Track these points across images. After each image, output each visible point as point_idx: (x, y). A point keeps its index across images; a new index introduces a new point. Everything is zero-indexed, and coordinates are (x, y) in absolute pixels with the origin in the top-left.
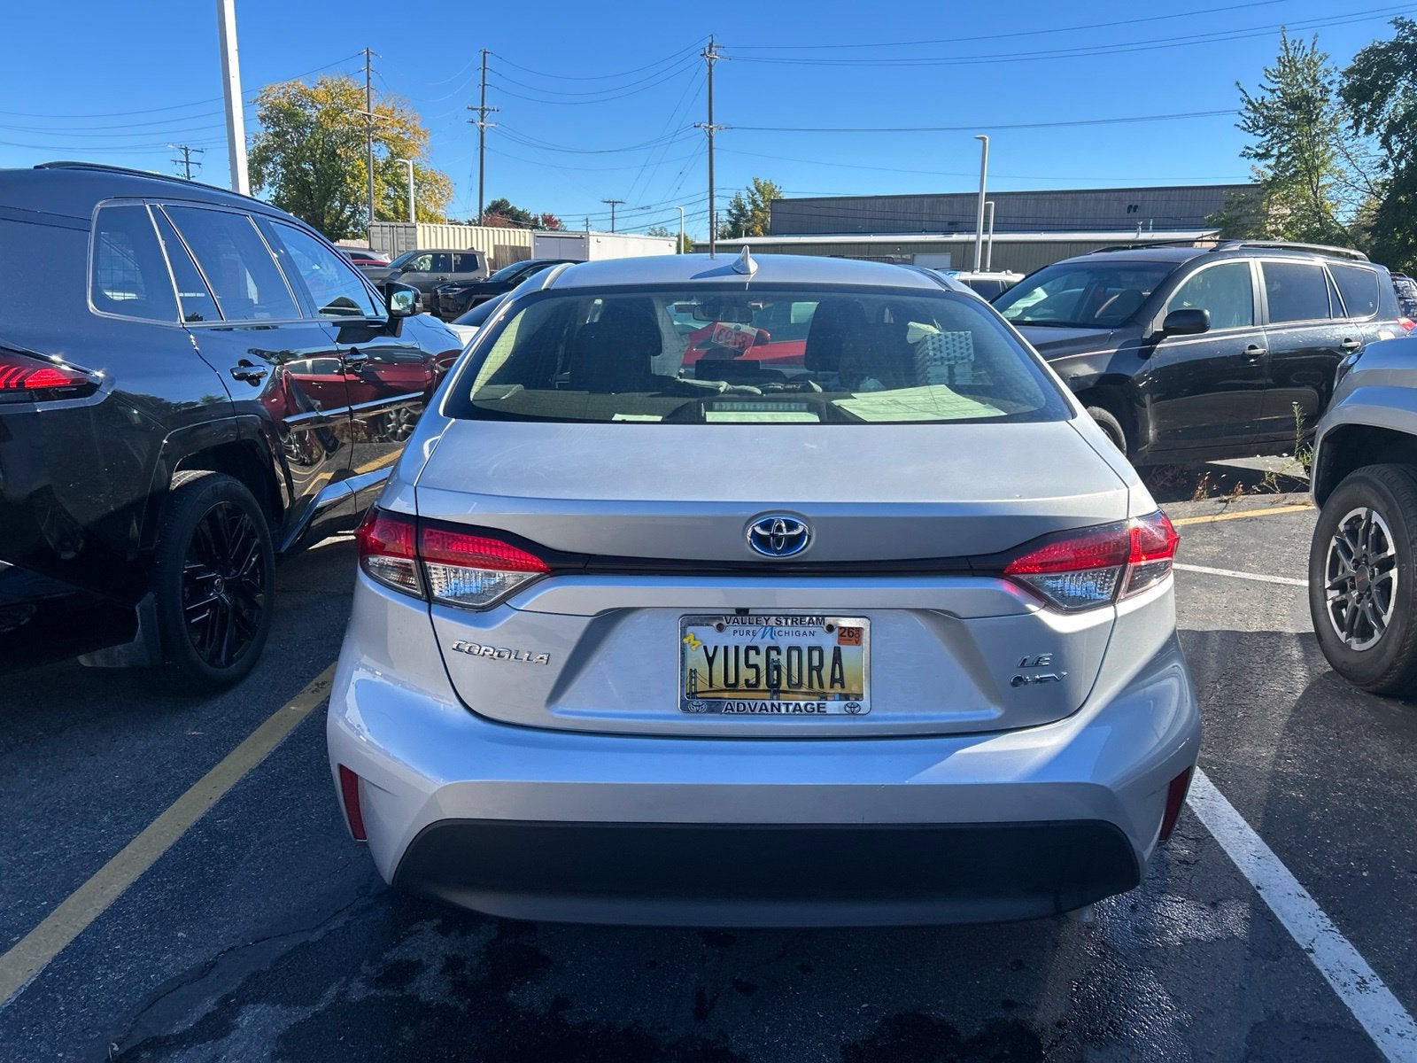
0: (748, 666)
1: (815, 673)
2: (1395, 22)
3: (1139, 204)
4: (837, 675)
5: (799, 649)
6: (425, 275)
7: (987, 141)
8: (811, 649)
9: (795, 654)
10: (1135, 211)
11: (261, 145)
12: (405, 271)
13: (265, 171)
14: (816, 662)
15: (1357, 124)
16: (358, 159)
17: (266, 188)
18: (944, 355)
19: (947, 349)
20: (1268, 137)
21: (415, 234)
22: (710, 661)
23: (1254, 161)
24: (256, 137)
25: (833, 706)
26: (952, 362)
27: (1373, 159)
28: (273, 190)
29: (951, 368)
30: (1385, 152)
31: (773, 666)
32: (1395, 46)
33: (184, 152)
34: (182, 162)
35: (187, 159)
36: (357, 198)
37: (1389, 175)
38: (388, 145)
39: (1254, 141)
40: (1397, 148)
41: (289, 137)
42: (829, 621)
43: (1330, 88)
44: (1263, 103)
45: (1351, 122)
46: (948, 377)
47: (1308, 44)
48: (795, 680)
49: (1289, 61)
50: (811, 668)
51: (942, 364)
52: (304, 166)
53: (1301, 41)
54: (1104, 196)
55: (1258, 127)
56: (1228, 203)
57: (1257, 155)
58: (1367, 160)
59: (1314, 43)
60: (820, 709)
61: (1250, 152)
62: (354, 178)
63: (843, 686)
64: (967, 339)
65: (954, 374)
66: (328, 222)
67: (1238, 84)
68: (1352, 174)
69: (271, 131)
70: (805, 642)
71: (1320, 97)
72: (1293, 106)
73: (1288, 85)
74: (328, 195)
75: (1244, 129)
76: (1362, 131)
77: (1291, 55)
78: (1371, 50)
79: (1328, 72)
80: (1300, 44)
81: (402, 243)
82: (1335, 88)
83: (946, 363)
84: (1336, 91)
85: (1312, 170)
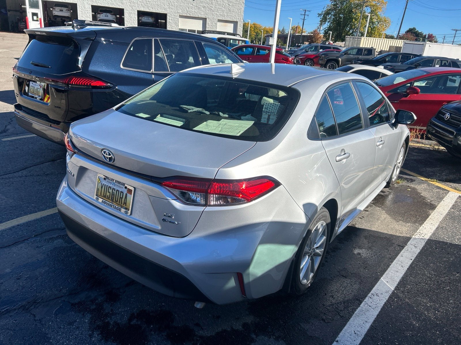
0: (109, 192)
1: (121, 199)
4: (125, 202)
5: (119, 191)
6: (352, 56)
8: (121, 192)
9: (118, 192)
11: (329, 8)
12: (345, 54)
13: (328, 17)
14: (121, 197)
16: (359, 13)
17: (327, 23)
18: (268, 111)
19: (270, 108)
21: (360, 41)
22: (102, 187)
24: (328, 6)
25: (123, 210)
26: (269, 114)
28: (329, 24)
29: (269, 116)
31: (113, 194)
33: (305, 11)
34: (303, 15)
35: (305, 14)
36: (355, 27)
38: (371, 8)
41: (338, 6)
42: (126, 185)
46: (267, 119)
48: (117, 200)
50: (120, 197)
51: (266, 114)
52: (340, 15)
60: (120, 210)
62: (356, 20)
63: (126, 206)
64: (277, 106)
65: (270, 118)
66: (344, 35)
69: (333, 4)
70: (120, 190)
74: (346, 25)
81: (355, 44)
83: (267, 114)
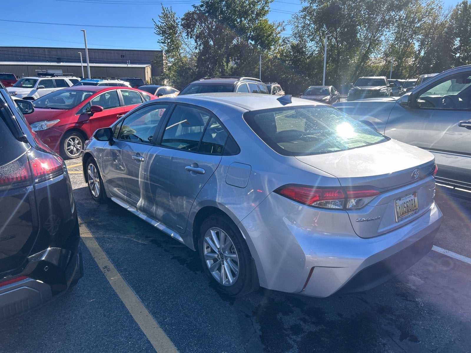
2: (193, 6)
3: (124, 55)
7: (85, 31)
10: (123, 57)
15: (188, 35)
20: (164, 37)
23: (161, 44)
27: (193, 45)
30: (196, 44)
32: (194, 13)
37: (197, 51)
39: (161, 38)
40: (199, 43)
43: (179, 23)
44: (161, 26)
45: (186, 34)
47: (169, 9)
49: (166, 14)
53: (167, 8)
54: (112, 52)
55: (161, 34)
56: (157, 57)
57: (162, 42)
58: (192, 46)
59: (171, 9)
61: (160, 41)
67: (153, 19)
68: (188, 50)
71: (176, 26)
72: (170, 28)
73: (166, 21)
75: (157, 34)
76: (189, 37)
77: (166, 12)
78: (188, 13)
79: (177, 19)
80: (167, 9)
82: (180, 23)
84: (180, 24)
85: (177, 48)
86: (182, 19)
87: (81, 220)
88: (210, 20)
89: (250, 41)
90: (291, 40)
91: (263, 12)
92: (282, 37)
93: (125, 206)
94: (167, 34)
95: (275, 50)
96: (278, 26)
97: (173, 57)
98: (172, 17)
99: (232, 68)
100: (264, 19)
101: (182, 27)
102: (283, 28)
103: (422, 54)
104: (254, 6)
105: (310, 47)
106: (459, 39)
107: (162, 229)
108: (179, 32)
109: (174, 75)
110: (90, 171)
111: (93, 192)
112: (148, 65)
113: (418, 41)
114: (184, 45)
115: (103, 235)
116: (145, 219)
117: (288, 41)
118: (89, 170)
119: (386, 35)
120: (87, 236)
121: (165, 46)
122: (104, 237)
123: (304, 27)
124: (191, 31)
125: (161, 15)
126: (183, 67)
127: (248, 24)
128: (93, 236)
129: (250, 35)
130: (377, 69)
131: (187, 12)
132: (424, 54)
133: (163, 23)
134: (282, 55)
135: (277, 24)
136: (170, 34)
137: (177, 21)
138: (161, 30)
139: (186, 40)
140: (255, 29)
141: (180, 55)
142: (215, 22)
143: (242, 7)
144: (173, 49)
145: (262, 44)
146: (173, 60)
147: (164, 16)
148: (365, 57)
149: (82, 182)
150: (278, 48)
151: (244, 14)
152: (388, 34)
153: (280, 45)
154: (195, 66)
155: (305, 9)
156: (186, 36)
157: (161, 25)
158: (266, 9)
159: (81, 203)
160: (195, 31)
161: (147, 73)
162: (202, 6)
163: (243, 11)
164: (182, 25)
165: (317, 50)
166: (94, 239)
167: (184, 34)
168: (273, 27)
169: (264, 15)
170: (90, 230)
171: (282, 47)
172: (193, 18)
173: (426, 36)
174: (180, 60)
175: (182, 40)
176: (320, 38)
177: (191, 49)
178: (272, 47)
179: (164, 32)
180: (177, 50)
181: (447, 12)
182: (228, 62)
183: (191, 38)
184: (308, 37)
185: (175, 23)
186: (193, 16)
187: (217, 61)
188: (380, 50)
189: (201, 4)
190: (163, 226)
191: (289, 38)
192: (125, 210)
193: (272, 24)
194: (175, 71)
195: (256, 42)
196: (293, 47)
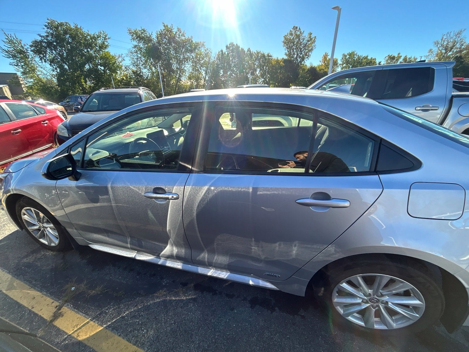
2: (39, 35)
20: (15, 60)
30: (51, 67)
32: (41, 42)
37: (55, 73)
39: (11, 60)
40: (55, 67)
43: (28, 49)
44: (8, 51)
47: (13, 35)
53: (11, 34)
55: (10, 57)
56: (13, 78)
57: (15, 65)
59: (15, 36)
61: (12, 64)
68: (45, 72)
71: (26, 51)
72: (20, 53)
73: (13, 46)
75: (6, 57)
76: (43, 62)
77: (10, 38)
84: (30, 50)
85: (34, 70)
86: (31, 46)
87: (53, 299)
88: (59, 48)
89: (99, 67)
90: (131, 67)
91: (104, 46)
92: (124, 65)
93: (127, 254)
94: (18, 58)
95: (121, 74)
96: (119, 57)
97: (31, 78)
98: (18, 43)
99: (90, 87)
100: (106, 51)
101: (32, 52)
102: (123, 59)
103: (207, 78)
104: (95, 40)
105: (145, 73)
106: (222, 70)
107: (225, 278)
108: (30, 57)
109: (37, 93)
110: (26, 216)
111: (42, 240)
112: (4, 85)
113: (204, 71)
114: (40, 68)
115: (119, 315)
116: (181, 268)
117: (129, 68)
118: (24, 214)
119: (187, 67)
120: (92, 331)
121: (19, 68)
122: (123, 317)
123: (137, 59)
124: (44, 56)
125: (5, 40)
126: (44, 86)
127: (94, 54)
128: (102, 326)
129: (98, 62)
130: (187, 87)
131: (34, 40)
132: (208, 78)
133: (10, 48)
134: (127, 78)
135: (117, 55)
136: (22, 58)
137: (25, 47)
138: (10, 54)
139: (40, 64)
140: (101, 58)
141: (38, 76)
142: (65, 50)
143: (85, 40)
144: (29, 71)
145: (110, 69)
146: (32, 80)
147: (10, 41)
148: (179, 80)
149: (4, 225)
150: (123, 73)
151: (89, 45)
152: (188, 66)
153: (123, 71)
154: (57, 85)
155: (135, 46)
156: (40, 60)
157: (8, 49)
158: (106, 43)
159: (29, 263)
160: (47, 56)
161: (6, 92)
162: (47, 36)
163: (88, 43)
164: (32, 51)
165: (150, 74)
166: (109, 332)
167: (37, 59)
168: (115, 58)
169: (105, 48)
170: (86, 314)
171: (126, 72)
172: (42, 46)
173: (207, 68)
174: (40, 80)
175: (36, 63)
176: (150, 67)
177: (48, 71)
178: (118, 72)
179: (14, 57)
180: (34, 72)
181: (214, 56)
182: (86, 82)
183: (45, 62)
184: (142, 65)
185: (24, 48)
186: (41, 44)
187: (75, 82)
188: (186, 75)
189: (46, 34)
190: (224, 273)
191: (129, 66)
192: (133, 260)
193: (114, 55)
194: (38, 90)
195: (105, 68)
196: (134, 72)
